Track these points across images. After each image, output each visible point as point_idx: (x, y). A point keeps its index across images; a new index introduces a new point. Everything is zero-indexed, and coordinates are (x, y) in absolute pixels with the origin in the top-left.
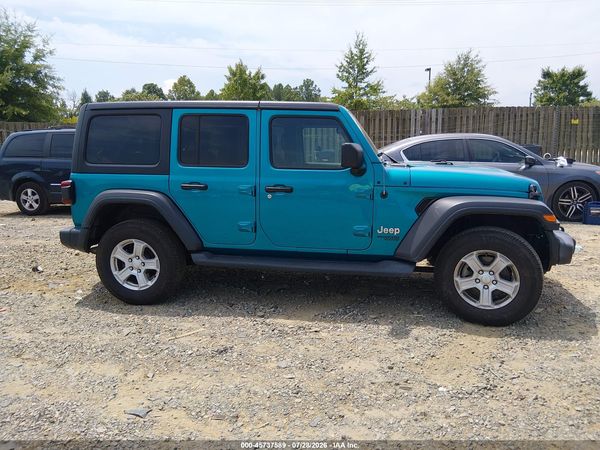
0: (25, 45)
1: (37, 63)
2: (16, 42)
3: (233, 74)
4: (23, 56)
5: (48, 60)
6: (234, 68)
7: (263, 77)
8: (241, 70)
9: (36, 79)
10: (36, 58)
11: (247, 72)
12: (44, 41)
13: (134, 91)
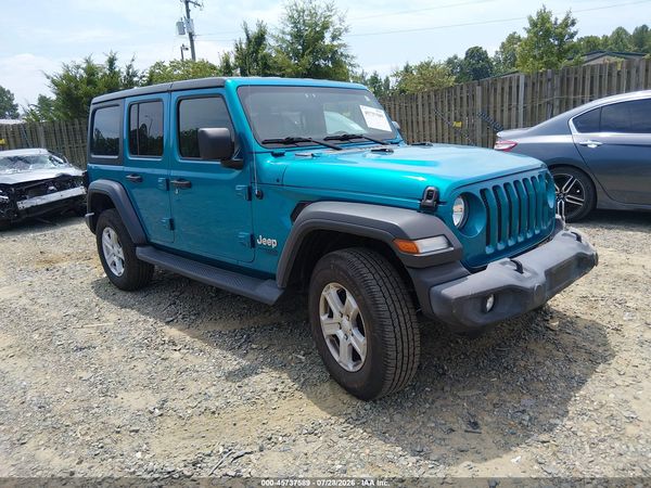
0: (325, 27)
1: (335, 43)
2: (317, 25)
3: (534, 24)
4: (323, 37)
5: (344, 39)
6: (535, 18)
7: (573, 23)
8: (543, 19)
9: (333, 59)
10: (334, 38)
11: (553, 19)
12: (340, 19)
13: (456, 58)
